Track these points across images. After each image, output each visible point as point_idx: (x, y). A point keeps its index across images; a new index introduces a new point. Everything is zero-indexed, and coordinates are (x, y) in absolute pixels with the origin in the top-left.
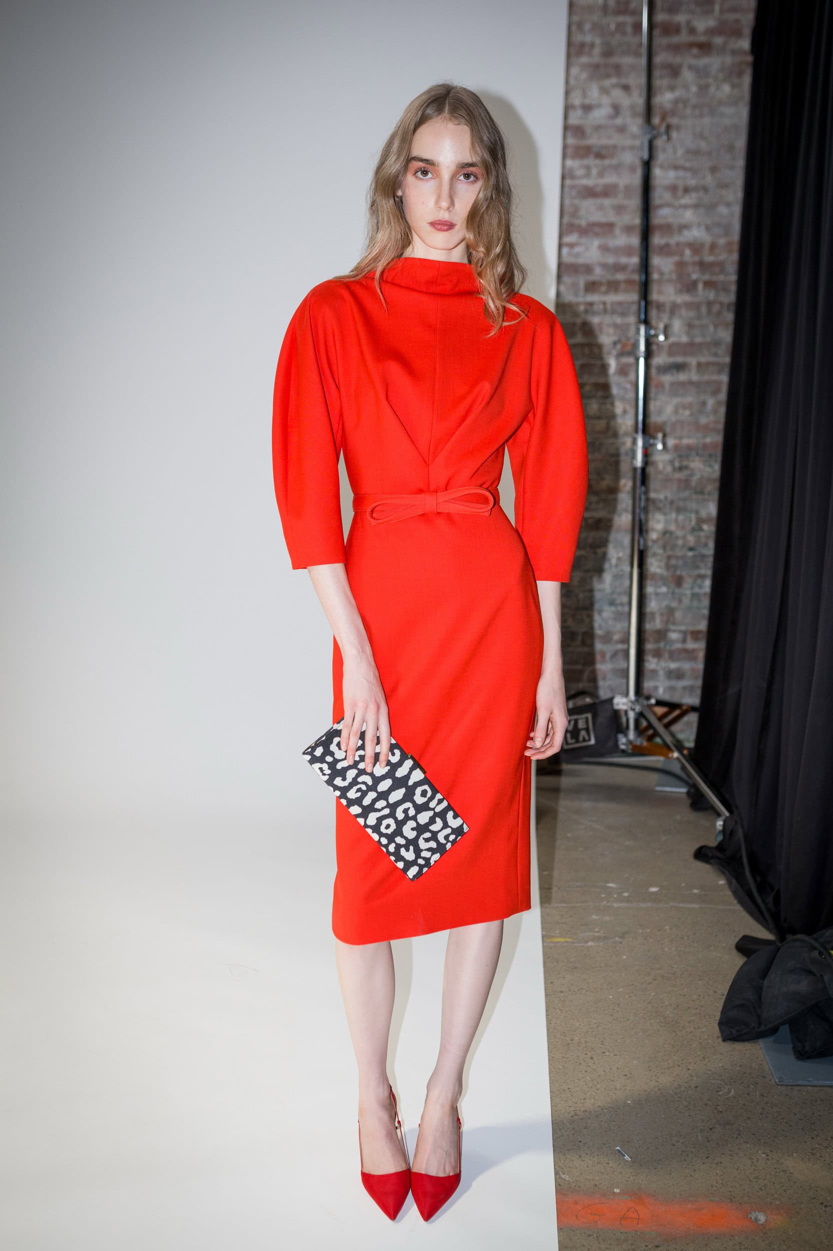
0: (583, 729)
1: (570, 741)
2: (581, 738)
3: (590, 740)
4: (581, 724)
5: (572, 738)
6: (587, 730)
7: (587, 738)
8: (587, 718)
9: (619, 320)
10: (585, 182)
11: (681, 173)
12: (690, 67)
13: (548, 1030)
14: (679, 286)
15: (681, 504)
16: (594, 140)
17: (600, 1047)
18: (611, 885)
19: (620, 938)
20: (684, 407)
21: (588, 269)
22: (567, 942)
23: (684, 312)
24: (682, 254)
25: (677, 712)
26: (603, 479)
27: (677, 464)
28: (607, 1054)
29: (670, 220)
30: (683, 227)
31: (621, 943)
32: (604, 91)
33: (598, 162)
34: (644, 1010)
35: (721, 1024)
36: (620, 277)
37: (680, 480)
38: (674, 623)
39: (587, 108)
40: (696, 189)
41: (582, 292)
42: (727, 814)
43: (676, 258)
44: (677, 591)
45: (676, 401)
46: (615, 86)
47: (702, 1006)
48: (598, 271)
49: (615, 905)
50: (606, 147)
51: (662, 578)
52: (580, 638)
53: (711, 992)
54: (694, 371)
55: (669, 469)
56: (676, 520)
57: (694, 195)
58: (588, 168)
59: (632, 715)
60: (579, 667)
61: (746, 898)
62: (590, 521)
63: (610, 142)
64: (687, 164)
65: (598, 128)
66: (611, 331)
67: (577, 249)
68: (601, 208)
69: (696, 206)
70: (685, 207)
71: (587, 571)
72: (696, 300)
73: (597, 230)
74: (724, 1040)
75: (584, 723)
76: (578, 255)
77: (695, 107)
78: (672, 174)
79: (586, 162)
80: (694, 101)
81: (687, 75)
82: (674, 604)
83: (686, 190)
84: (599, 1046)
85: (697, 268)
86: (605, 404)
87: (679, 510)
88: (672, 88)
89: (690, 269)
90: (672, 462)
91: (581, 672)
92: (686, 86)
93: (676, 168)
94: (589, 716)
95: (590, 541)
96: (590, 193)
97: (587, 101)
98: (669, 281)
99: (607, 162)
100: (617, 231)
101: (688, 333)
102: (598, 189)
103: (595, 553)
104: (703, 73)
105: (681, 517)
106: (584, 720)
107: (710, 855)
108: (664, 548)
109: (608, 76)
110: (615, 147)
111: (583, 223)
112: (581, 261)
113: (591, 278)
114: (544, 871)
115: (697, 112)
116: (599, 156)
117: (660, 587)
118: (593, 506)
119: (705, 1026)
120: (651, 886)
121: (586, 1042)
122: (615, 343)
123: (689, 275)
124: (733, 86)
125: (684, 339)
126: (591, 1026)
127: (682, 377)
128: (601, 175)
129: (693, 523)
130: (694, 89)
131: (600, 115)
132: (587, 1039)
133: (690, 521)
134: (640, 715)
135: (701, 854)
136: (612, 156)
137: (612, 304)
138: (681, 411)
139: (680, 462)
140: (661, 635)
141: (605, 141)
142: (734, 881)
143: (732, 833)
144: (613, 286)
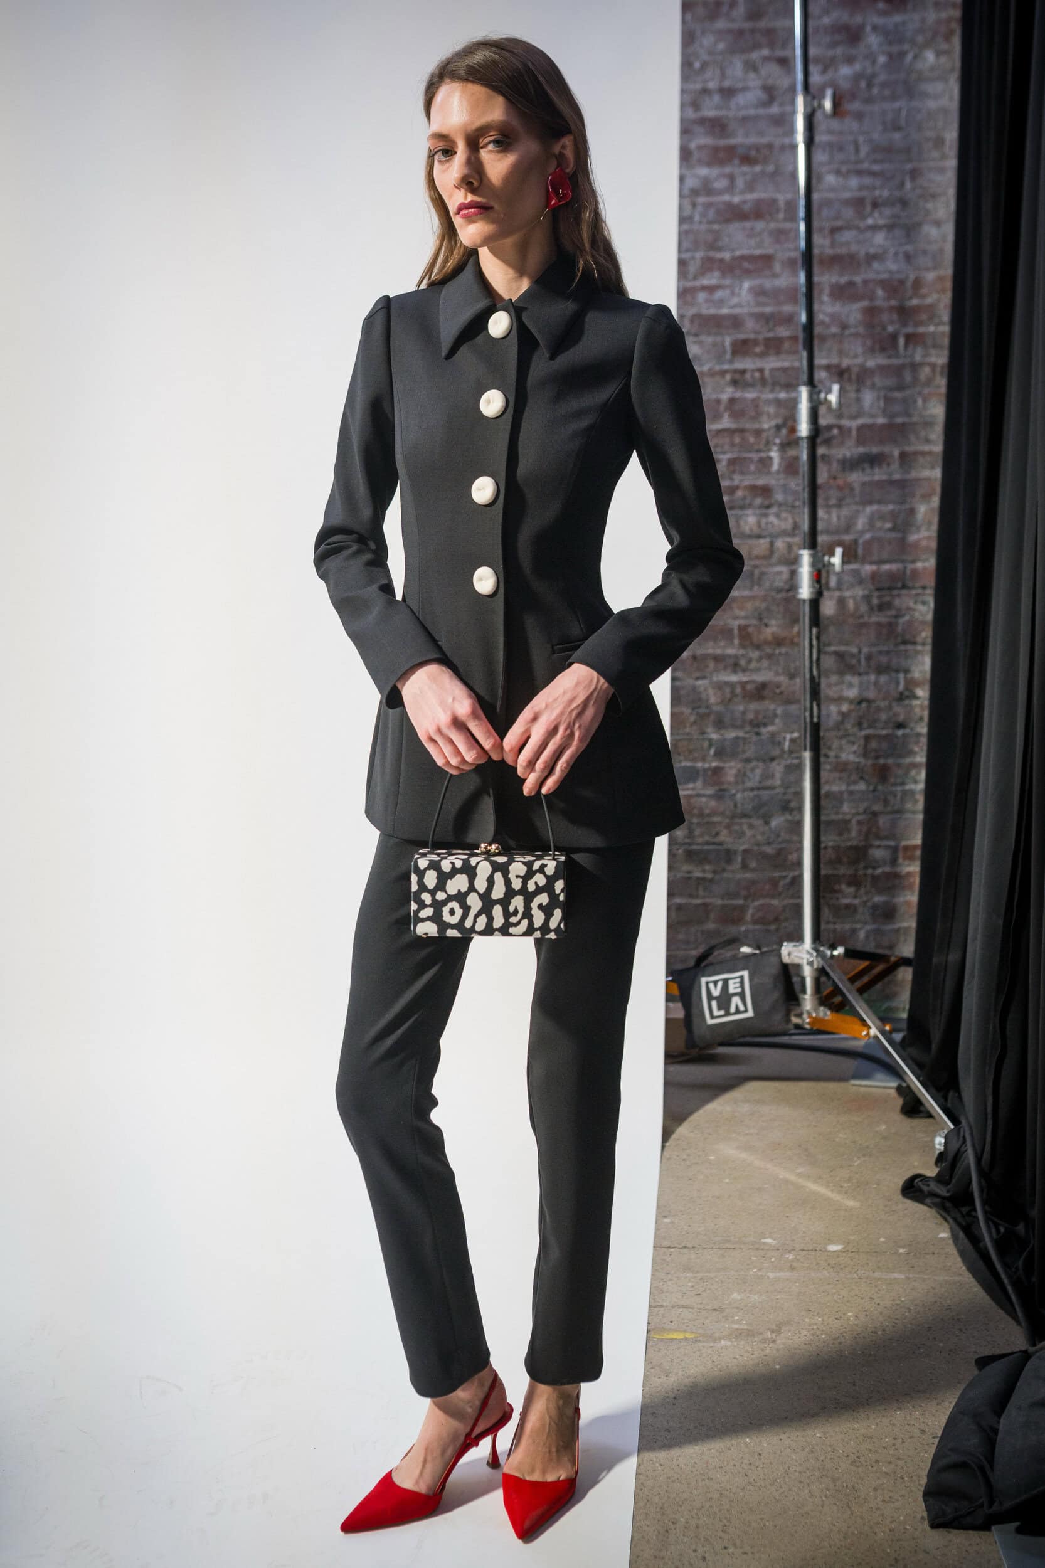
0: (735, 994)
1: (716, 1013)
2: (733, 1010)
3: (746, 1011)
4: (733, 988)
5: (719, 1009)
6: (742, 995)
7: (742, 1008)
8: (742, 977)
9: (783, 395)
10: (726, 198)
11: (867, 181)
12: (875, 28)
13: (635, 1502)
14: (869, 343)
15: (884, 659)
16: (740, 139)
17: (721, 1538)
18: (769, 1241)
19: (773, 1332)
20: (882, 517)
21: (735, 322)
22: (686, 1339)
23: (878, 381)
24: (872, 298)
25: (880, 968)
26: (766, 625)
27: (875, 601)
28: (731, 1550)
29: (854, 248)
30: (871, 258)
31: (774, 1341)
32: (751, 67)
33: (746, 169)
34: (801, 1465)
35: (927, 1494)
36: (783, 332)
37: (879, 624)
38: (878, 837)
39: (728, 93)
40: (889, 203)
41: (728, 356)
42: (952, 1127)
43: (865, 303)
44: (880, 787)
45: (869, 509)
46: (766, 59)
47: (899, 1459)
48: (750, 324)
49: (771, 1275)
50: (758, 148)
51: (859, 769)
52: (739, 859)
53: (917, 1433)
54: (895, 465)
55: (864, 608)
56: (876, 684)
57: (887, 211)
58: (732, 178)
59: (808, 973)
60: (741, 902)
61: (981, 1264)
62: (749, 687)
63: (764, 140)
64: (876, 168)
65: (745, 119)
66: (772, 410)
67: (719, 294)
68: (751, 234)
69: (890, 227)
70: (874, 228)
71: (748, 760)
72: (895, 361)
73: (746, 265)
74: (934, 1526)
75: (738, 985)
76: (721, 302)
77: (884, 85)
78: (854, 182)
79: (727, 170)
80: (882, 77)
81: (873, 40)
82: (876, 808)
83: (875, 205)
84: (720, 1534)
85: (895, 317)
86: (766, 515)
87: (881, 670)
88: (850, 60)
89: (885, 317)
90: (867, 598)
91: (743, 909)
92: (871, 57)
93: (859, 173)
94: (745, 974)
95: (750, 716)
96: (735, 214)
97: (727, 84)
98: (856, 335)
99: (758, 168)
100: (777, 267)
101: (884, 412)
102: (746, 208)
103: (758, 734)
104: (893, 37)
105: (883, 679)
106: (738, 980)
107: (925, 1188)
108: (859, 725)
109: (756, 46)
110: (770, 146)
111: (727, 255)
112: (725, 311)
113: (742, 336)
114: (665, 1217)
115: (887, 92)
116: (747, 160)
117: (855, 783)
118: (753, 665)
119: (903, 1496)
120: (832, 1242)
121: (697, 1527)
122: (778, 428)
123: (884, 328)
124: (938, 54)
125: (881, 420)
126: (709, 1496)
127: (879, 475)
128: (750, 187)
129: (901, 687)
130: (882, 59)
131: (747, 100)
132: (700, 1522)
133: (898, 683)
134: (821, 974)
135: (912, 1189)
136: (765, 161)
137: (772, 370)
138: (878, 524)
139: (879, 597)
140: (859, 854)
141: (753, 140)
142: (961, 1235)
143: (958, 1155)
144: (774, 346)
